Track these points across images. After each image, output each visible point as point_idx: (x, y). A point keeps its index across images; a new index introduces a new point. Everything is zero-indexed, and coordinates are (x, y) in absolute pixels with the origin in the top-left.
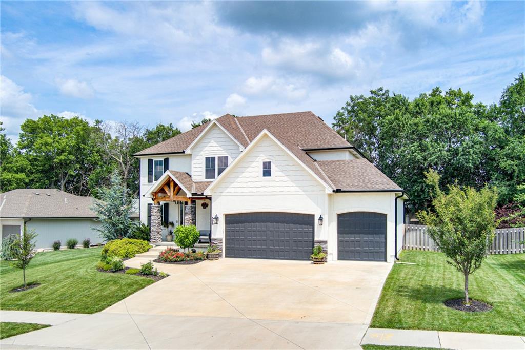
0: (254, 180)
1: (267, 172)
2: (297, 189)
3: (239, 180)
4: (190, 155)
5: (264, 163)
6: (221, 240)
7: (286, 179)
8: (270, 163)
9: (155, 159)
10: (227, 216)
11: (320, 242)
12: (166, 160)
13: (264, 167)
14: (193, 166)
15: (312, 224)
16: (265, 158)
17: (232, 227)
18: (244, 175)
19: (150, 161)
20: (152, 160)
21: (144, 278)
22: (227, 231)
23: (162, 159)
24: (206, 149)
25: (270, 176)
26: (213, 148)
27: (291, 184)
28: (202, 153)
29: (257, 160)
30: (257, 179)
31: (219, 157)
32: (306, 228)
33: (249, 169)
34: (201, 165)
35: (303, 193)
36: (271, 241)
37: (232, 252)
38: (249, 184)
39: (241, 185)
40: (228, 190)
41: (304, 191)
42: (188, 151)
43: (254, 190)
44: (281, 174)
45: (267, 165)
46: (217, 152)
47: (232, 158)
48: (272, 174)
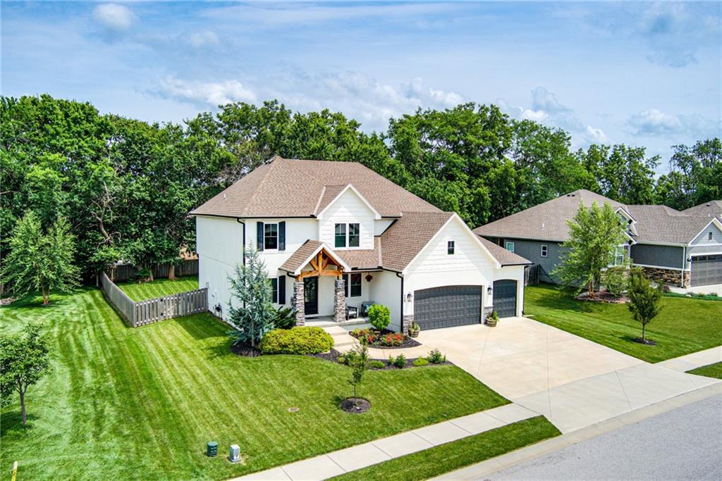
0: (441, 257)
1: (451, 252)
2: (472, 265)
3: (428, 258)
4: (322, 221)
6: (412, 316)
7: (465, 256)
8: (453, 242)
9: (266, 222)
10: (416, 292)
11: (488, 308)
12: (282, 225)
13: (449, 246)
14: (321, 232)
15: (481, 294)
16: (450, 237)
17: (420, 302)
18: (432, 253)
19: (260, 225)
20: (263, 223)
22: (415, 306)
23: (277, 222)
24: (336, 214)
25: (453, 254)
26: (344, 214)
27: (467, 260)
28: (331, 218)
29: (444, 239)
30: (443, 257)
31: (350, 224)
32: (475, 298)
33: (437, 248)
34: (329, 232)
36: (451, 311)
38: (437, 262)
39: (431, 262)
40: (420, 267)
41: (477, 267)
42: (320, 216)
43: (441, 267)
44: (462, 252)
45: (451, 244)
46: (348, 218)
47: (364, 225)
48: (455, 252)
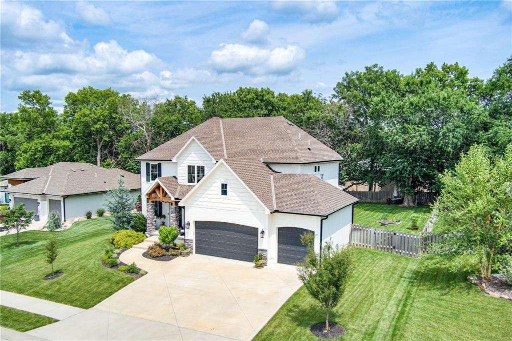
0: (215, 197)
1: (224, 192)
2: (245, 207)
3: (204, 196)
4: (176, 163)
5: (223, 185)
6: (192, 240)
7: (237, 198)
8: (226, 185)
9: (151, 163)
10: (196, 222)
11: (262, 250)
12: (160, 165)
13: (222, 188)
14: (179, 171)
15: (257, 236)
16: (222, 180)
17: (201, 231)
18: (208, 192)
19: (148, 165)
20: (149, 164)
21: (128, 275)
22: (196, 234)
23: (156, 163)
24: (188, 158)
25: (226, 195)
26: (193, 159)
27: (241, 202)
28: (185, 162)
29: (217, 181)
30: (217, 197)
31: (198, 166)
32: (252, 238)
33: (211, 188)
34: (184, 172)
35: (250, 211)
36: (228, 244)
37: (199, 251)
38: (212, 200)
39: (206, 200)
40: (197, 203)
41: (251, 209)
42: (174, 160)
43: (215, 205)
44: (234, 194)
45: (224, 186)
46: (196, 162)
47: (207, 167)
48: (228, 193)
